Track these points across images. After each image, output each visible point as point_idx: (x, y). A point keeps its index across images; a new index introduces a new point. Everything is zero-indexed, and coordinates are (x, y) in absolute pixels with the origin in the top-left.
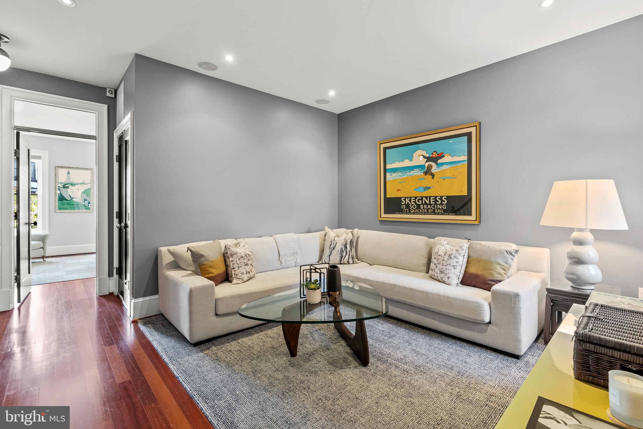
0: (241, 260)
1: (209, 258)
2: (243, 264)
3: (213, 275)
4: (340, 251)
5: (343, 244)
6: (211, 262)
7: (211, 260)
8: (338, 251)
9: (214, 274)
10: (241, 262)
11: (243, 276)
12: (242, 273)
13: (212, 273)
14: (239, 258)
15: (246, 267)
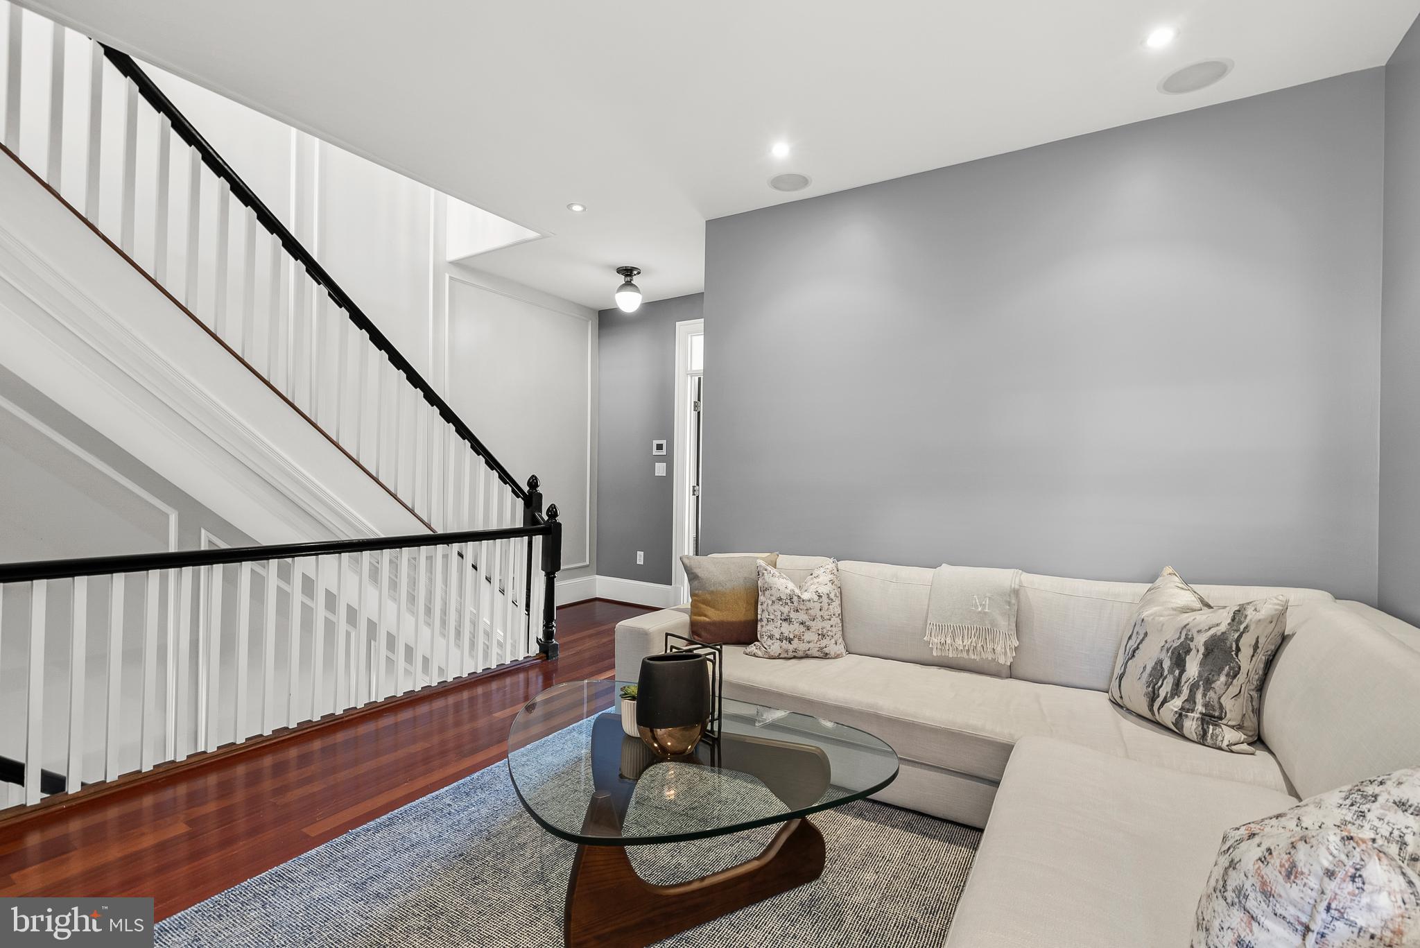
0: (777, 606)
1: (707, 585)
2: (779, 617)
3: (707, 620)
4: (1149, 669)
5: (1168, 645)
6: (712, 593)
7: (712, 588)
8: (1145, 668)
9: (709, 618)
10: (775, 611)
11: (770, 642)
12: (771, 637)
13: (705, 616)
14: (774, 599)
15: (785, 624)
